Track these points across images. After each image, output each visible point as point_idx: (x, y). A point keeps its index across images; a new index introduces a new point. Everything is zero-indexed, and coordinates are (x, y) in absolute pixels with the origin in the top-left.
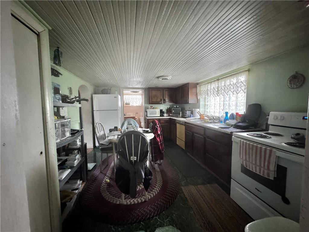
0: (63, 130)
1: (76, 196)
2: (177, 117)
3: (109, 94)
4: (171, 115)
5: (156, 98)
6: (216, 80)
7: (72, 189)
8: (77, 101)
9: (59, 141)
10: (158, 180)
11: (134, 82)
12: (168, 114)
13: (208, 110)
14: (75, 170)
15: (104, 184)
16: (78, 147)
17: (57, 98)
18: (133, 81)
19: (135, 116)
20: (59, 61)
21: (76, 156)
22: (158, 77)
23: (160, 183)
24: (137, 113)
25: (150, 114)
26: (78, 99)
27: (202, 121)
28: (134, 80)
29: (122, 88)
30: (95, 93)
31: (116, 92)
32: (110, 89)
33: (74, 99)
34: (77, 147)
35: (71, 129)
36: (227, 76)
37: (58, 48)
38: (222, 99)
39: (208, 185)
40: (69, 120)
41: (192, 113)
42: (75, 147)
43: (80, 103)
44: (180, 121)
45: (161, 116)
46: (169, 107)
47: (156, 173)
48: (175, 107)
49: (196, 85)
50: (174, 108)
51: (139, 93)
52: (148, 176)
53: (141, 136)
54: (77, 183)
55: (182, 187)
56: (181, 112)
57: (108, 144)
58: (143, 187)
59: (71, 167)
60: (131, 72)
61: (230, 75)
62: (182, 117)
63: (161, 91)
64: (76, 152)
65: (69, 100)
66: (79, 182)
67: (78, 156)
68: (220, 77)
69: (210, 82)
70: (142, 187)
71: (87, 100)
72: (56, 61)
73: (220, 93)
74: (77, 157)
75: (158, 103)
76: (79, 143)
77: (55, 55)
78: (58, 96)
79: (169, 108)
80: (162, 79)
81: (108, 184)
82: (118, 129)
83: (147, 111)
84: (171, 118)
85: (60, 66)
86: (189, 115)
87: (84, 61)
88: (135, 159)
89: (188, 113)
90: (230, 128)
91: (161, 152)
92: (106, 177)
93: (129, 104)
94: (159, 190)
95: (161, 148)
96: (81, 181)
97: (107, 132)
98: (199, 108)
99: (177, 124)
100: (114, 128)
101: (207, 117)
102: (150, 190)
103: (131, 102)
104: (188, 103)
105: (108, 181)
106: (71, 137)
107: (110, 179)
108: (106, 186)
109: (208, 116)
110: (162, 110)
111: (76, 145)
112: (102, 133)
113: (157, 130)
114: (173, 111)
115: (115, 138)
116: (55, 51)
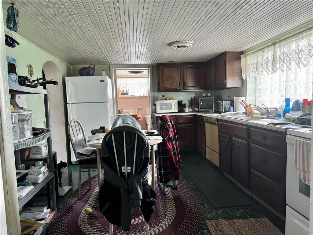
0: (21, 126)
1: (41, 228)
2: (208, 112)
3: (93, 75)
4: (197, 109)
5: (170, 80)
6: (271, 45)
7: (36, 219)
8: (41, 84)
9: (16, 141)
10: (168, 210)
11: (132, 54)
12: (192, 108)
13: (261, 99)
14: (39, 188)
15: (83, 215)
16: (44, 157)
17: (13, 79)
18: (129, 52)
19: (137, 114)
20: (15, 24)
21: (40, 168)
22: (170, 44)
23: (171, 215)
24: (140, 109)
25: (161, 109)
26: (41, 81)
27: (248, 116)
28: (132, 50)
29: (114, 65)
30: (69, 75)
31: (104, 73)
32: (94, 68)
33: (36, 82)
34: (42, 157)
35: (33, 128)
36: (289, 36)
37: (13, 4)
38: (284, 78)
39: (252, 220)
40: (30, 112)
41: (232, 104)
42: (39, 157)
43: (45, 88)
44: (210, 118)
45: (179, 112)
46: (193, 96)
47: (166, 201)
48: (204, 95)
49: (238, 56)
50: (203, 97)
51: (143, 73)
52: (149, 198)
53: (136, 134)
54: (43, 211)
55: (207, 221)
56: (213, 104)
57: (89, 154)
58: (144, 220)
59: (34, 184)
60: (125, 37)
61: (292, 34)
62: (216, 112)
63: (180, 68)
64: (41, 163)
65: (29, 82)
66: (46, 210)
67: (44, 169)
68: (278, 39)
69: (261, 48)
70: (142, 220)
71: (55, 83)
72: (11, 25)
73: (278, 67)
74: (42, 169)
75: (175, 90)
76: (45, 152)
77: (8, 15)
78: (13, 76)
79: (193, 98)
80: (178, 47)
81: (90, 214)
82: (106, 130)
83: (156, 103)
84: (197, 114)
85: (16, 31)
86: (228, 108)
87: (51, 22)
88: (129, 171)
89: (225, 104)
90: (289, 124)
91: (175, 167)
92: (86, 205)
93: (127, 94)
94: (169, 224)
95: (174, 159)
96: (49, 210)
97: (88, 134)
98: (244, 95)
99: (207, 124)
100: (99, 129)
101: (257, 110)
102: (155, 223)
103: (130, 90)
104: (225, 88)
105: (90, 210)
106: (32, 138)
107: (93, 207)
108: (86, 218)
109: (259, 109)
110: (182, 101)
111: (41, 153)
112: (80, 137)
113: (167, 130)
114: (202, 103)
115: (99, 143)
116: (8, 9)
